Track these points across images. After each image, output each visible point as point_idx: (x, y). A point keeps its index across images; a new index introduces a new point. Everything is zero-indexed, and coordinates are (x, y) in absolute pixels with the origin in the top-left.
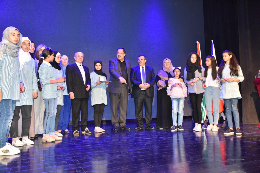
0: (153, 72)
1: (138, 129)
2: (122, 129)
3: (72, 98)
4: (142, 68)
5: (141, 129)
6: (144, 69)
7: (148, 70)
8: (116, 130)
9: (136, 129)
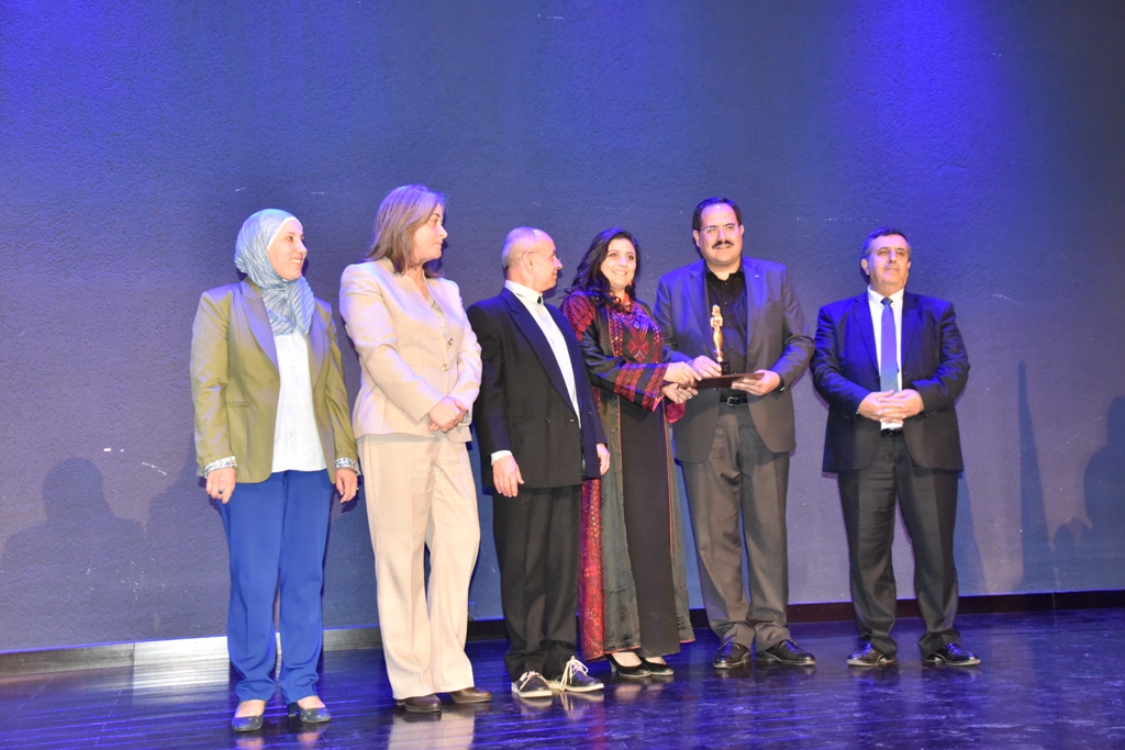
0: (951, 328)
1: (868, 660)
2: (770, 660)
3: (507, 485)
4: (885, 308)
5: (884, 660)
6: (891, 310)
7: (920, 314)
8: (723, 664)
9: (855, 661)
